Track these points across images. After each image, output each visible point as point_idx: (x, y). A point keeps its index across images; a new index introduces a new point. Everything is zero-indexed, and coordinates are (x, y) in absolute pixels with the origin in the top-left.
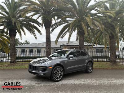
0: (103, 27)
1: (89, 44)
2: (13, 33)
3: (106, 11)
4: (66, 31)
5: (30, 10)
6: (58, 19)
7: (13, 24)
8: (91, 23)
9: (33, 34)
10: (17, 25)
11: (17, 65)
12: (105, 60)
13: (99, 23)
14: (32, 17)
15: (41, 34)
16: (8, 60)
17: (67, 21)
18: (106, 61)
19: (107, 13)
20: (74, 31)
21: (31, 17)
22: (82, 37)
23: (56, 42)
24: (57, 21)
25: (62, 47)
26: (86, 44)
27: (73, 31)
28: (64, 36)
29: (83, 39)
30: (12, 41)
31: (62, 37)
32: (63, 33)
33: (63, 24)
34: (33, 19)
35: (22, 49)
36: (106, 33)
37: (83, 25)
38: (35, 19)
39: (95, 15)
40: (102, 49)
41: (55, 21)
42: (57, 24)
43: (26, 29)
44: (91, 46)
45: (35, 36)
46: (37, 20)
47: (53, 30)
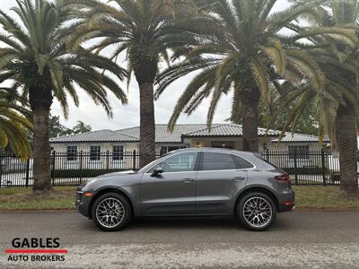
0: (322, 78)
1: (271, 132)
2: (40, 99)
3: (328, 29)
4: (202, 93)
5: (92, 30)
6: (177, 55)
7: (40, 71)
9: (102, 101)
12: (320, 179)
13: (307, 63)
14: (98, 52)
15: (124, 101)
16: (27, 179)
17: (204, 63)
18: (324, 184)
19: (332, 33)
20: (226, 93)
21: (94, 52)
22: (251, 110)
24: (171, 64)
25: (186, 141)
26: (261, 131)
27: (223, 94)
28: (194, 109)
29: (253, 116)
31: (189, 112)
32: (193, 98)
33: (191, 70)
34: (101, 58)
35: (69, 147)
36: (330, 97)
37: (256, 73)
38: (109, 56)
39: (291, 41)
41: (168, 62)
42: (175, 73)
43: (81, 86)
44: (275, 136)
45: (106, 109)
46: (114, 60)
47: (161, 90)
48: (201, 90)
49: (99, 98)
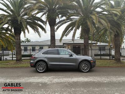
0: (109, 25)
1: (93, 42)
3: (112, 9)
4: (71, 29)
6: (62, 17)
7: (19, 23)
8: (98, 22)
9: (37, 32)
10: (23, 24)
11: (23, 63)
12: (108, 58)
13: (105, 21)
14: (36, 15)
15: (45, 32)
16: (12, 58)
17: (71, 20)
18: (110, 59)
19: (113, 11)
20: (78, 29)
22: (87, 35)
23: (61, 40)
24: (61, 20)
26: (90, 42)
28: (68, 35)
29: (87, 37)
30: (17, 39)
31: (66, 36)
32: (68, 31)
33: (67, 22)
34: (37, 17)
35: (25, 47)
36: (112, 31)
37: (89, 23)
38: (39, 17)
39: (100, 12)
40: (105, 47)
41: (59, 19)
42: (62, 22)
43: (30, 27)
45: (39, 34)
46: (41, 18)
47: (57, 28)
48: (70, 28)
49: (36, 31)
